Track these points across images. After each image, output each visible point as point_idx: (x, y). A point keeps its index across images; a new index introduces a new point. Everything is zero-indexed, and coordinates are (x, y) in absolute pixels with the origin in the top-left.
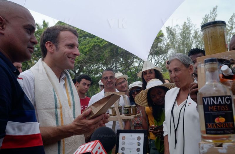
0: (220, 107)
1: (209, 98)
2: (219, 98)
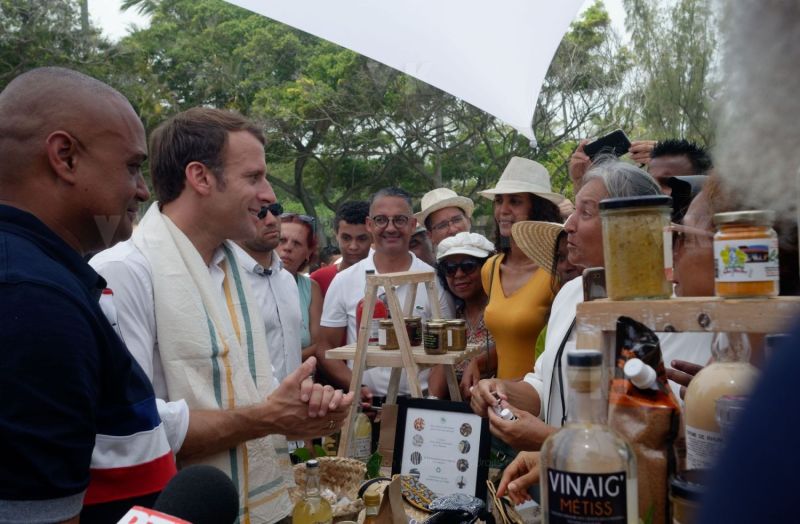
0: (589, 506)
1: (562, 477)
2: (590, 480)
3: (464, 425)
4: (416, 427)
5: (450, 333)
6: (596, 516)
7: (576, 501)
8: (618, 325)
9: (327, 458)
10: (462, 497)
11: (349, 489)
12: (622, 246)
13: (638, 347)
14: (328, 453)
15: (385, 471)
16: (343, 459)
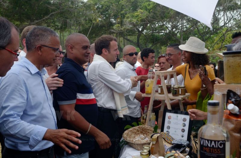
0: (213, 150)
1: (204, 140)
2: (213, 142)
3: (184, 118)
4: (169, 118)
5: (180, 90)
6: (214, 153)
7: (209, 148)
8: (227, 92)
9: (142, 126)
11: (148, 135)
12: (230, 67)
13: (233, 100)
14: (142, 124)
16: (147, 126)
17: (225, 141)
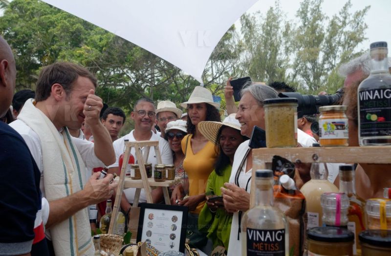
0: (268, 246)
1: (255, 232)
2: (268, 233)
3: (174, 217)
4: (149, 218)
5: (167, 171)
6: (270, 251)
7: (262, 244)
8: (273, 160)
9: (102, 235)
10: (174, 252)
11: (114, 250)
13: (285, 170)
14: (102, 232)
15: (133, 241)
16: (111, 235)
17: (284, 230)
